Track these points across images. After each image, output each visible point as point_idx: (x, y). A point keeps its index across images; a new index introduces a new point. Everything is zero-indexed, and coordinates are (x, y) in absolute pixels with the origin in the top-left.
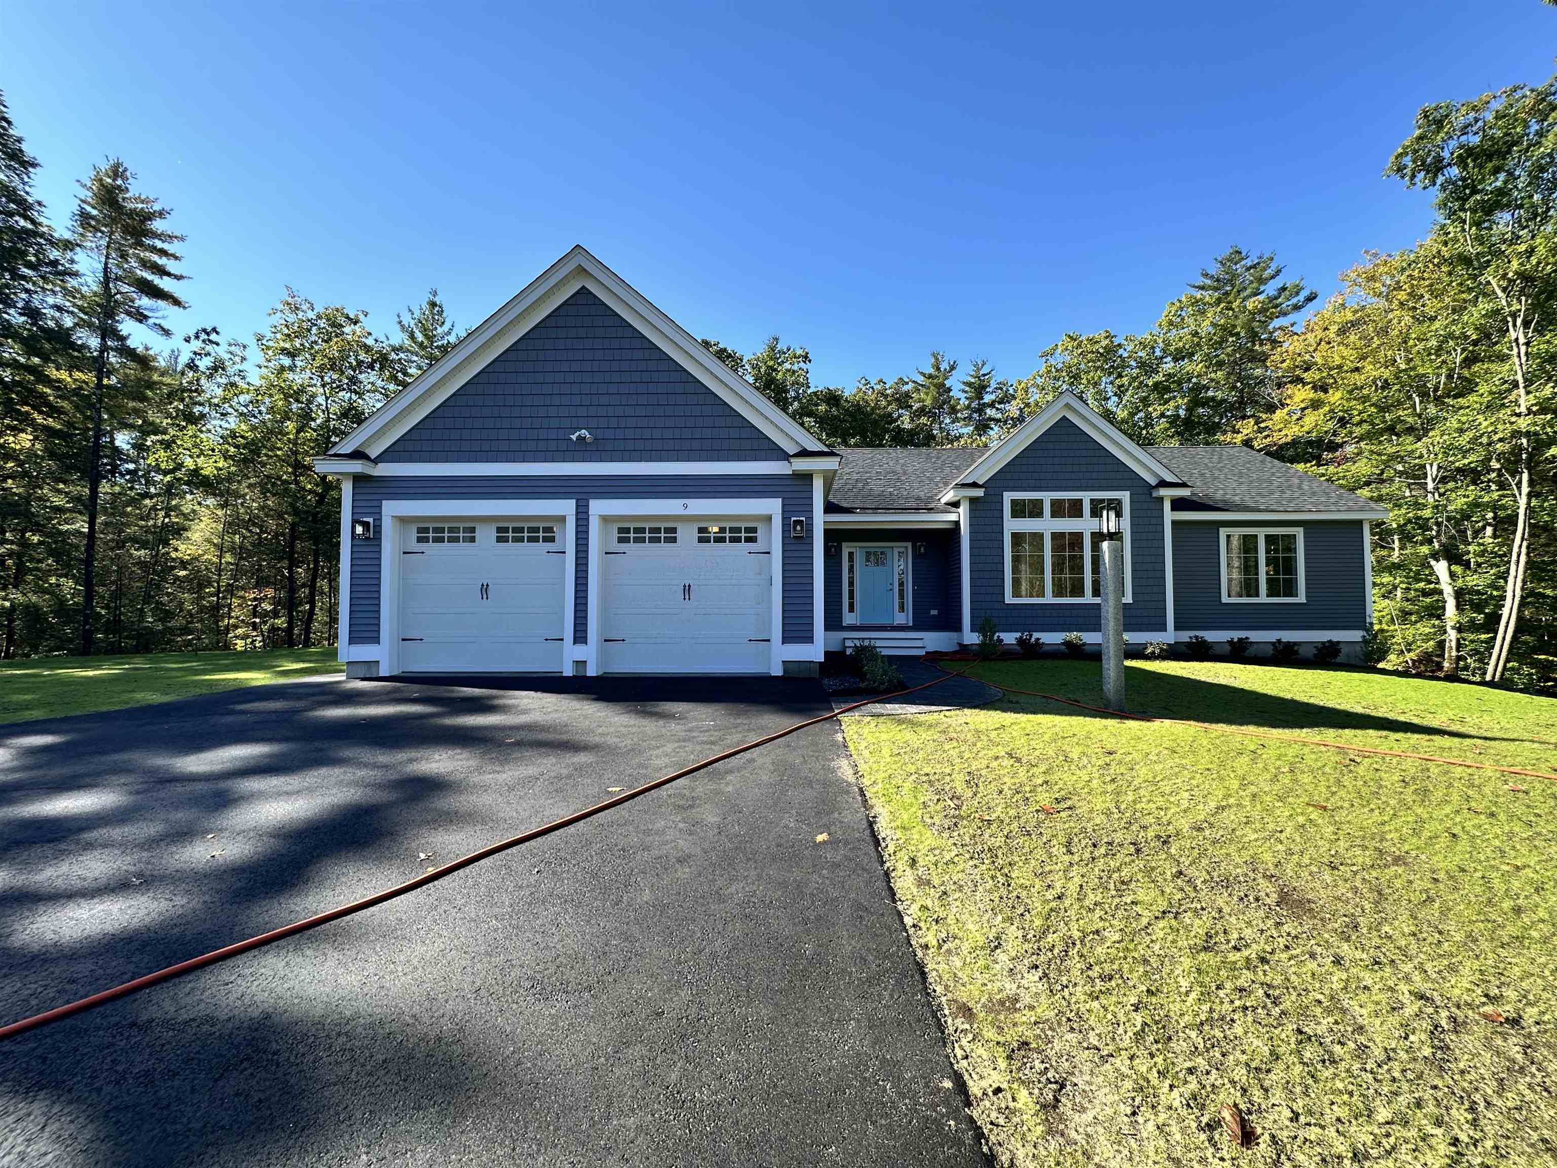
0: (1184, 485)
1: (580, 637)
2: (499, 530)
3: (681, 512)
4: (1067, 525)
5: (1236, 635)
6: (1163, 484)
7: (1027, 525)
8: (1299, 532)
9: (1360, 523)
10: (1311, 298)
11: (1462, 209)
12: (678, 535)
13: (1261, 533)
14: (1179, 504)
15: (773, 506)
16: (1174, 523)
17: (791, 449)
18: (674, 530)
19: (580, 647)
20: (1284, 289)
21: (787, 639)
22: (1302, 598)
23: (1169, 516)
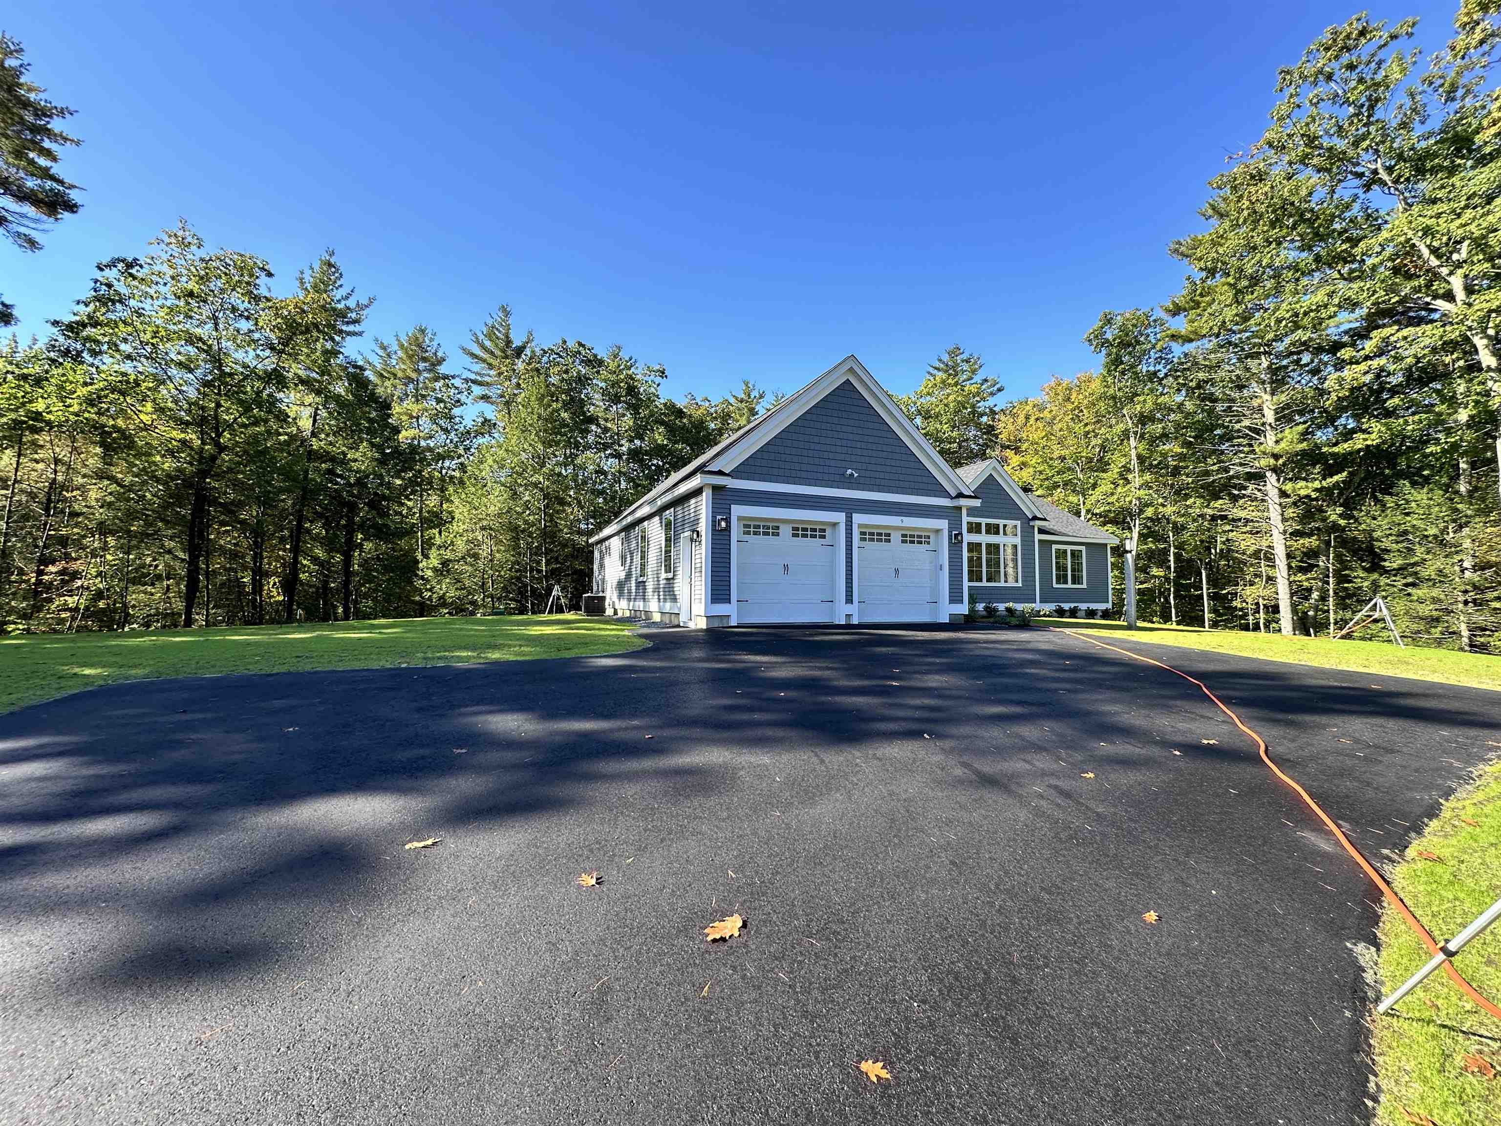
0: (1045, 520)
1: (849, 600)
2: (794, 529)
3: (900, 524)
4: (993, 539)
5: (1073, 605)
6: (1035, 518)
7: (975, 538)
8: (1083, 548)
9: (1106, 545)
10: (999, 390)
11: (1115, 370)
12: (892, 538)
13: (1069, 548)
14: (1042, 531)
15: (943, 524)
16: (1040, 541)
17: (953, 493)
18: (889, 535)
19: (849, 605)
20: (986, 380)
21: (952, 601)
22: (1084, 586)
23: (1038, 537)
